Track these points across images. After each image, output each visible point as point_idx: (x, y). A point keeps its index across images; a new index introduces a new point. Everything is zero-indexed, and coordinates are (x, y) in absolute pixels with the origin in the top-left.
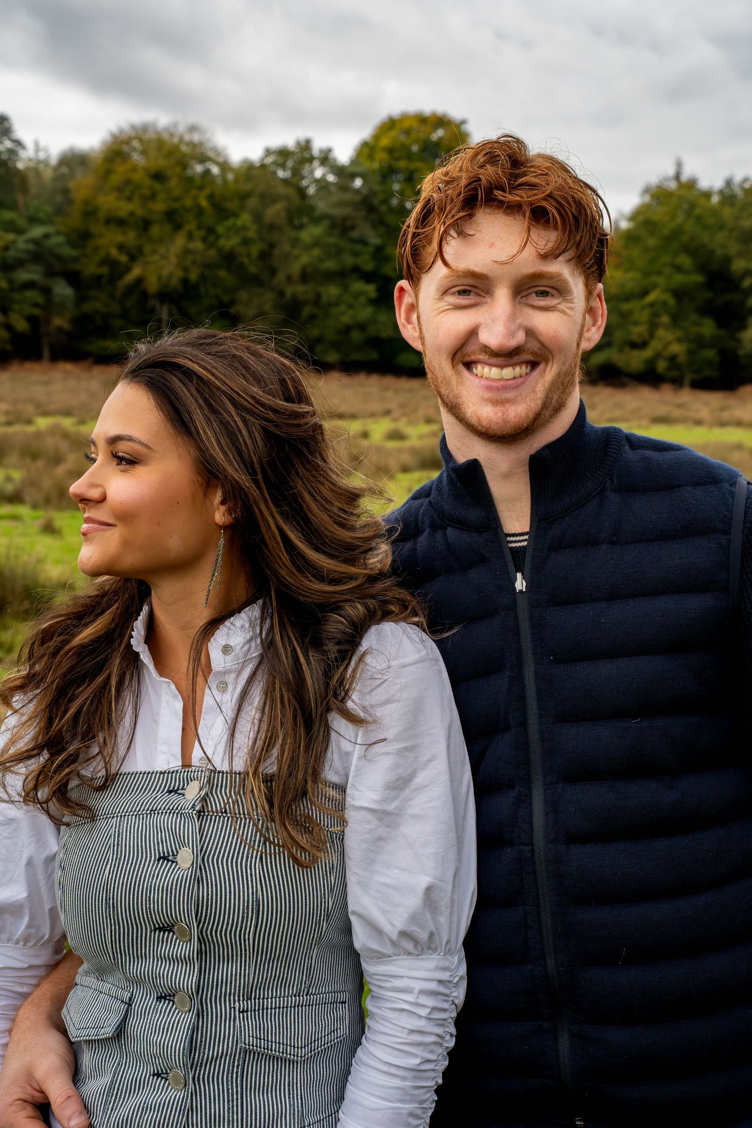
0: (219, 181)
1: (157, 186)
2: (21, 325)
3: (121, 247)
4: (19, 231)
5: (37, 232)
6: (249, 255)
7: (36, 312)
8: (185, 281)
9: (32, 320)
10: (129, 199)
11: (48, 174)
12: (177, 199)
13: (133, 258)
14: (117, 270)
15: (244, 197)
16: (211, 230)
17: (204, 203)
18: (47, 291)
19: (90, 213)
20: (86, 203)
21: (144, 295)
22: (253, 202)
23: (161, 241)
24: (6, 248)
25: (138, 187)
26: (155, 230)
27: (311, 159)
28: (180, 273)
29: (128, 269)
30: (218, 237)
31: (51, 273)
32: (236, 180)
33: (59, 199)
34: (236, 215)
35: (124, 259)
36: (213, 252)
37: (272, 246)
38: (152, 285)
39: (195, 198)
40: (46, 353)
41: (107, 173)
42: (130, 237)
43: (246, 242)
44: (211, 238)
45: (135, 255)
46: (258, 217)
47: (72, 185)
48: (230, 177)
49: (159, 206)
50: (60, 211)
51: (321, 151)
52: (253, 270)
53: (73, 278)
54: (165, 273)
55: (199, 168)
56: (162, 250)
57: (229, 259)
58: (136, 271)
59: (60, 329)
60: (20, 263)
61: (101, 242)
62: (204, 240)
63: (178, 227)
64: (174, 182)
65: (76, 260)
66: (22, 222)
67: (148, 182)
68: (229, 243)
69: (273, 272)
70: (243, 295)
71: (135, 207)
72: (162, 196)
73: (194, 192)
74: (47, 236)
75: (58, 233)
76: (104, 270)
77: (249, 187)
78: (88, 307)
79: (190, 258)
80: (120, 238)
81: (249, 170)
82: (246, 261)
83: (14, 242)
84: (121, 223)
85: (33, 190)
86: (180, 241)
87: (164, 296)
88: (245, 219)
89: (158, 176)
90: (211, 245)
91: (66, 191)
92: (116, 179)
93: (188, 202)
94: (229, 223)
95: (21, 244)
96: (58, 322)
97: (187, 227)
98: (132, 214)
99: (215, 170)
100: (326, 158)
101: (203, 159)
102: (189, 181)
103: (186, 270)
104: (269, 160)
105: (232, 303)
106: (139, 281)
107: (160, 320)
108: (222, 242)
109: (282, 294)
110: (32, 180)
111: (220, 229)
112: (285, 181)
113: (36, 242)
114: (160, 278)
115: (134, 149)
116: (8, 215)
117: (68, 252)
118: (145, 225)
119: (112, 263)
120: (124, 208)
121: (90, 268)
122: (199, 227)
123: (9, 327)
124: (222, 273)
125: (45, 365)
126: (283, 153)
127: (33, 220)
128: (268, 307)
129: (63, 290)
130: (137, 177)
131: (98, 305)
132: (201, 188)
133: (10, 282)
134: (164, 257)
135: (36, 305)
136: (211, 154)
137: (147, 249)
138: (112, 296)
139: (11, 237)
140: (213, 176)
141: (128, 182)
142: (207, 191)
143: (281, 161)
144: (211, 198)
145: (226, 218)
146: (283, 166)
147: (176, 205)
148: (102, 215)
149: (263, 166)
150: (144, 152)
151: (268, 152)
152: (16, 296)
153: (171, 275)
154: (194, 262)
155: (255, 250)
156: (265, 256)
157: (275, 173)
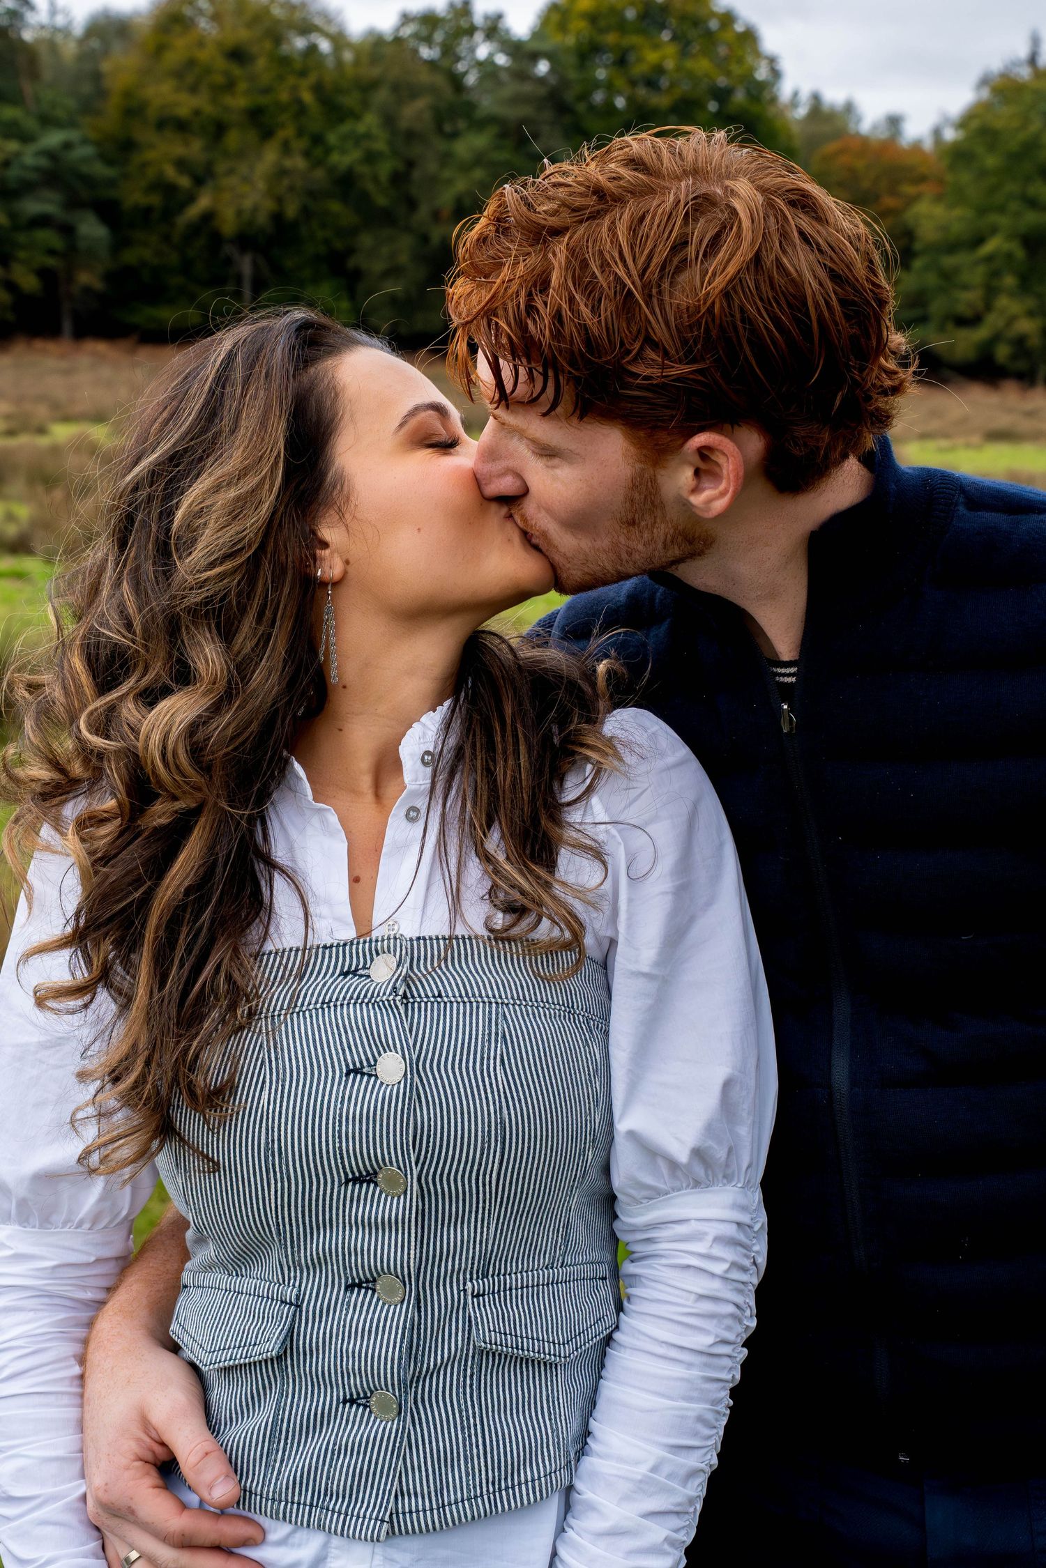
0: (330, 63)
1: (237, 71)
2: (29, 282)
3: (182, 165)
4: (26, 138)
5: (53, 139)
6: (375, 179)
7: (51, 262)
8: (277, 217)
9: (45, 274)
10: (193, 89)
11: (70, 50)
12: (267, 91)
13: (199, 181)
14: (175, 200)
15: (367, 87)
16: (317, 140)
17: (307, 97)
18: (67, 230)
19: (133, 110)
20: (127, 94)
21: (216, 239)
22: (382, 96)
23: (240, 155)
24: (7, 164)
25: (208, 71)
26: (233, 139)
27: (471, 30)
28: (269, 205)
29: (191, 199)
30: (328, 151)
31: (74, 203)
32: (357, 62)
33: (87, 88)
34: (357, 117)
35: (184, 182)
36: (319, 174)
37: (410, 164)
38: (228, 224)
39: (295, 88)
40: (67, 325)
41: (160, 49)
42: (195, 149)
43: (371, 158)
44: (318, 151)
45: (203, 175)
46: (389, 120)
47: (106, 66)
48: (348, 56)
49: (239, 102)
50: (89, 107)
51: (487, 17)
52: (381, 200)
53: (108, 211)
54: (248, 204)
55: (300, 43)
56: (243, 169)
57: (345, 183)
58: (204, 202)
59: (87, 290)
60: (26, 188)
61: (150, 155)
62: (307, 154)
63: (267, 134)
64: (261, 63)
65: (111, 183)
66: (30, 124)
67: (221, 63)
68: (344, 159)
69: (412, 204)
70: (366, 240)
71: (201, 101)
72: (242, 86)
73: (291, 80)
74: (67, 146)
75: (85, 141)
76: (155, 200)
77: (375, 72)
78: (130, 256)
79: (286, 182)
80: (178, 150)
81: (377, 46)
82: (370, 187)
83: (18, 155)
84: (181, 126)
85: (47, 74)
86: (270, 156)
87: (245, 240)
88: (370, 121)
89: (237, 55)
90: (318, 163)
91: (97, 77)
92: (173, 58)
93: (284, 96)
94: (346, 128)
95: (30, 157)
96: (87, 278)
97: (282, 134)
98: (197, 113)
99: (325, 46)
100: (494, 28)
101: (306, 28)
102: (284, 62)
103: (279, 200)
104: (408, 31)
105: (351, 251)
106: (208, 217)
107: (239, 279)
108: (335, 158)
109: (425, 239)
110: (45, 57)
111: (332, 138)
112: (431, 64)
113: (51, 155)
114: (239, 213)
115: (201, 12)
116: (10, 113)
117: (100, 170)
118: (218, 130)
119: (168, 189)
120: (186, 105)
121: (134, 196)
122: (300, 133)
123: (11, 286)
124: (335, 206)
125: (65, 344)
126: (429, 20)
127: (47, 121)
128: (404, 259)
129: (92, 229)
130: (204, 55)
131: (147, 254)
132: (303, 73)
133: (13, 216)
134: (246, 180)
135: (52, 252)
136: (318, 21)
137: (221, 167)
138: (167, 238)
139: (13, 146)
140: (321, 55)
141: (191, 63)
142: (312, 78)
143: (424, 32)
144: (318, 89)
145: (341, 120)
146: (428, 40)
147: (263, 100)
148: (152, 113)
149: (398, 40)
150: (216, 17)
151: (406, 18)
152: (22, 238)
153: (255, 209)
154: (291, 189)
155: (385, 169)
156: (399, 179)
157: (416, 51)
